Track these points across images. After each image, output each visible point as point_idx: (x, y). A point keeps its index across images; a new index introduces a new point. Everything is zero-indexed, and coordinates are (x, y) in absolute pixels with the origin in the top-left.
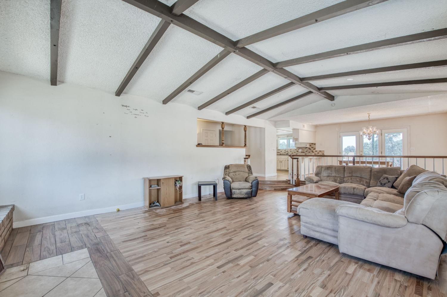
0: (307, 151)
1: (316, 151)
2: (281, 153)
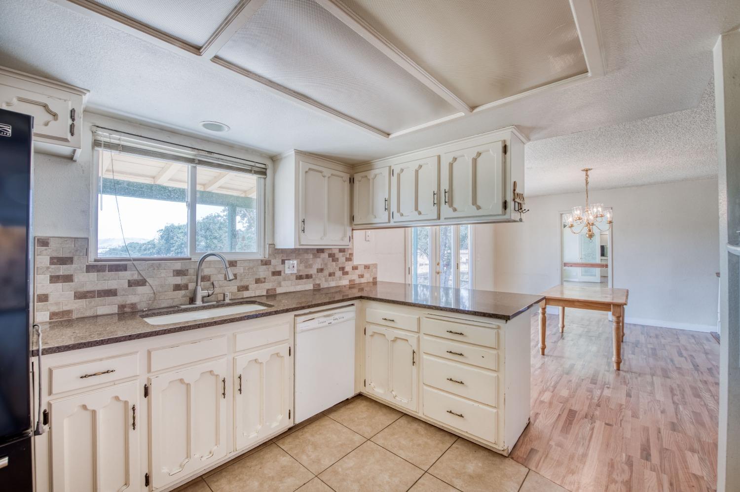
0: (322, 270)
1: (355, 268)
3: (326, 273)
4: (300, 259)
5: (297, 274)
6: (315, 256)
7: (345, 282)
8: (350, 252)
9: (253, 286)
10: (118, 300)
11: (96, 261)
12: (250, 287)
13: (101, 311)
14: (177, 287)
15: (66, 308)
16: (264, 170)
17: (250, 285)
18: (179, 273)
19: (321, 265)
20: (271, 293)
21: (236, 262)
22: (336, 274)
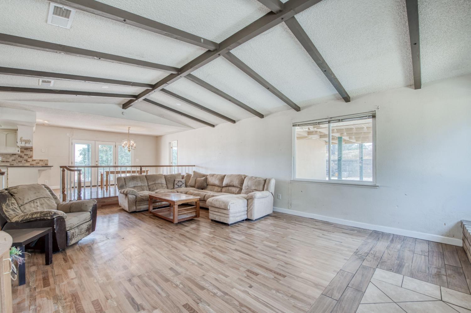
4: (3, 156)
6: (11, 156)
19: (14, 158)
22: (23, 162)
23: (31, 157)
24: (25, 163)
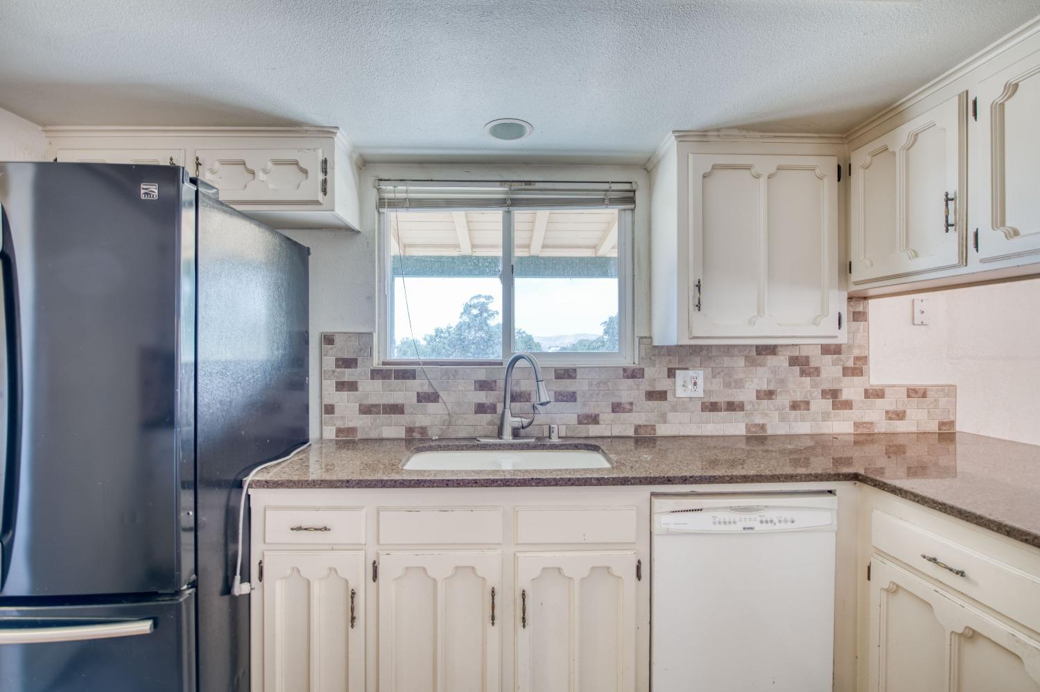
0: (770, 394)
1: (875, 394)
2: (430, 417)
3: (783, 400)
4: (712, 368)
5: (705, 400)
6: (751, 362)
7: (841, 426)
8: (856, 352)
9: (606, 416)
10: (405, 420)
11: (384, 364)
12: (601, 417)
13: (388, 432)
14: (481, 409)
15: (351, 425)
16: (631, 194)
17: (601, 414)
18: (483, 385)
19: (769, 381)
20: (643, 433)
21: (575, 370)
22: (813, 407)
23: (856, 369)
24: (826, 417)
